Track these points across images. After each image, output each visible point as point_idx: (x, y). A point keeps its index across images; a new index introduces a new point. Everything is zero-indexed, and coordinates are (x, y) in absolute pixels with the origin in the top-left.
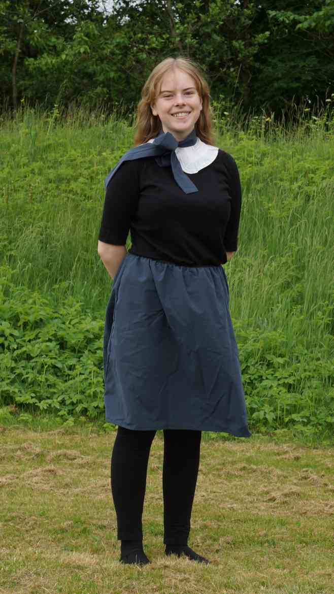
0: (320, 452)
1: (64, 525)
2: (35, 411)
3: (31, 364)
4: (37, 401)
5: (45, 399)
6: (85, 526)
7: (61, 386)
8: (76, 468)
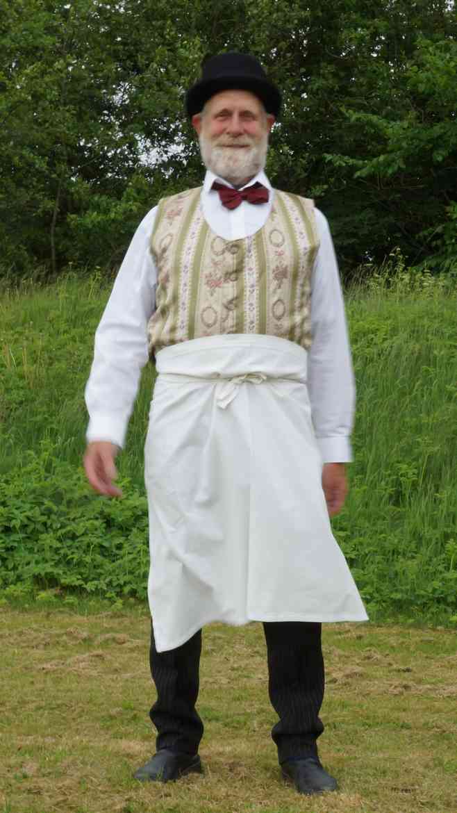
0: (384, 630)
1: (114, 711)
2: (81, 593)
3: (77, 544)
4: (83, 583)
5: (91, 581)
6: (135, 712)
7: (109, 566)
8: (126, 652)
